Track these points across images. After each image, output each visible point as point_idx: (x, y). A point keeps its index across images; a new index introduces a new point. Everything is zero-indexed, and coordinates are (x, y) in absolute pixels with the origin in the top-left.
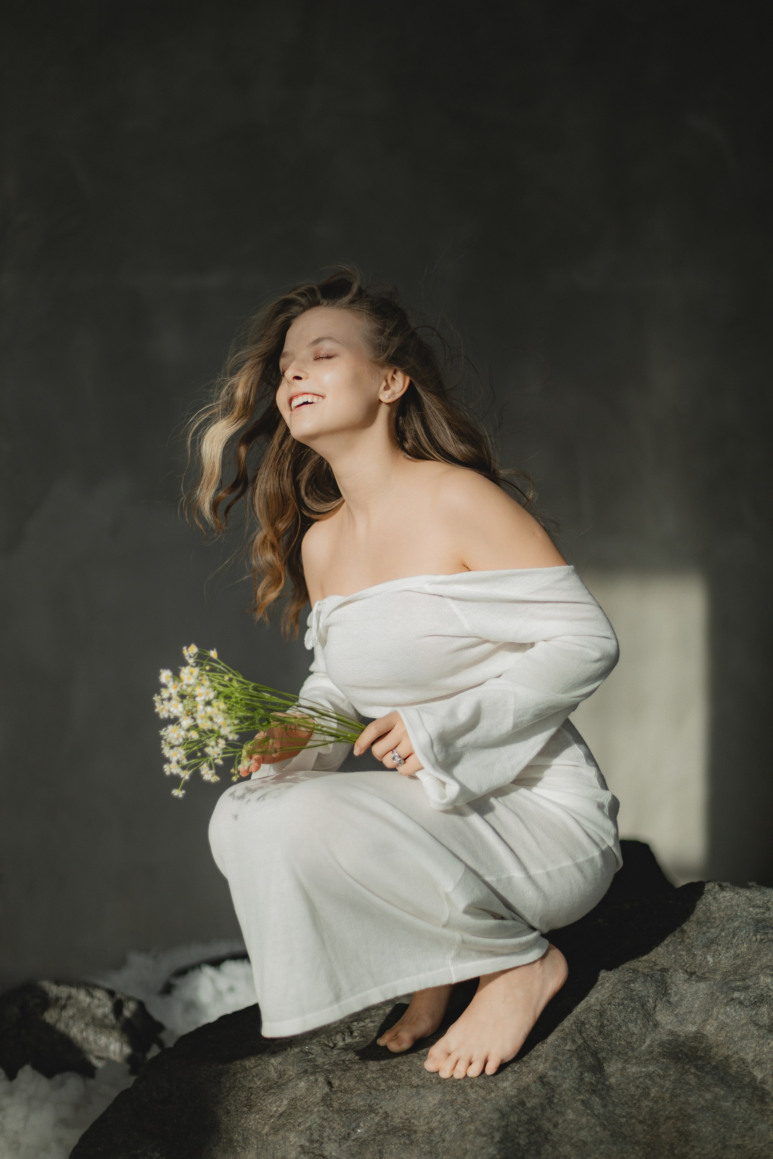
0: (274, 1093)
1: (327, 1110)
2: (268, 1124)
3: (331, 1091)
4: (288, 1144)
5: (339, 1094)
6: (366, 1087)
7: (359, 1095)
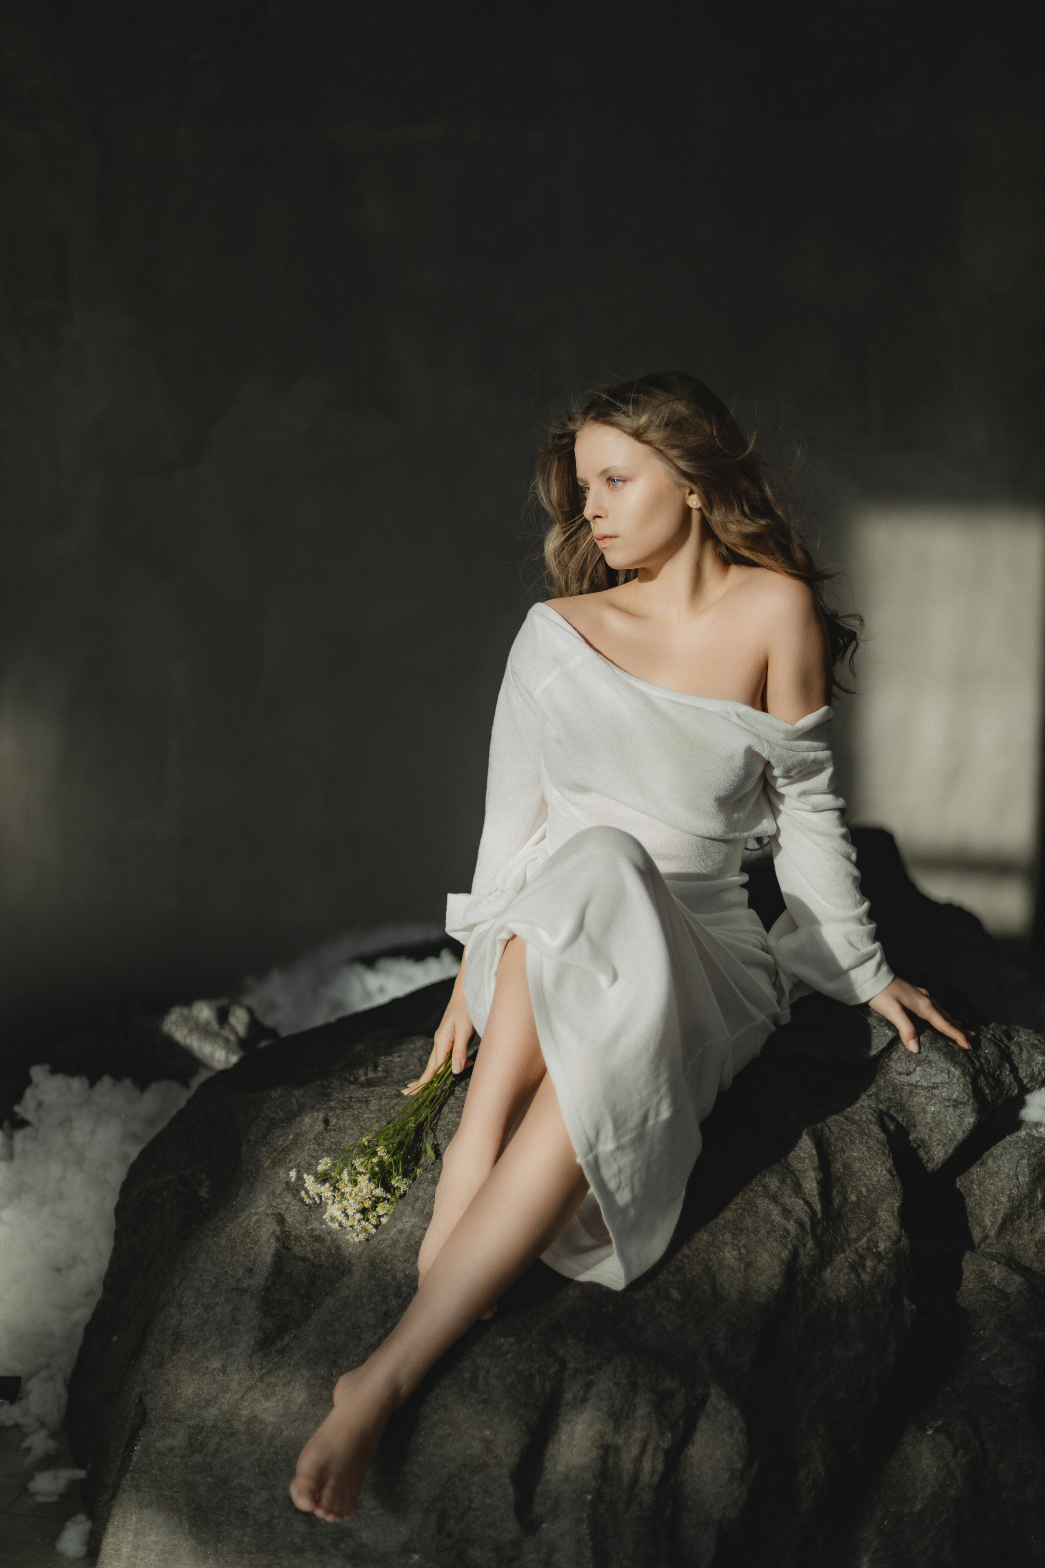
0: (283, 1127)
1: (317, 1148)
2: (270, 1158)
3: (326, 1129)
4: (277, 1179)
5: (332, 1133)
6: (360, 1127)
7: (351, 1135)
